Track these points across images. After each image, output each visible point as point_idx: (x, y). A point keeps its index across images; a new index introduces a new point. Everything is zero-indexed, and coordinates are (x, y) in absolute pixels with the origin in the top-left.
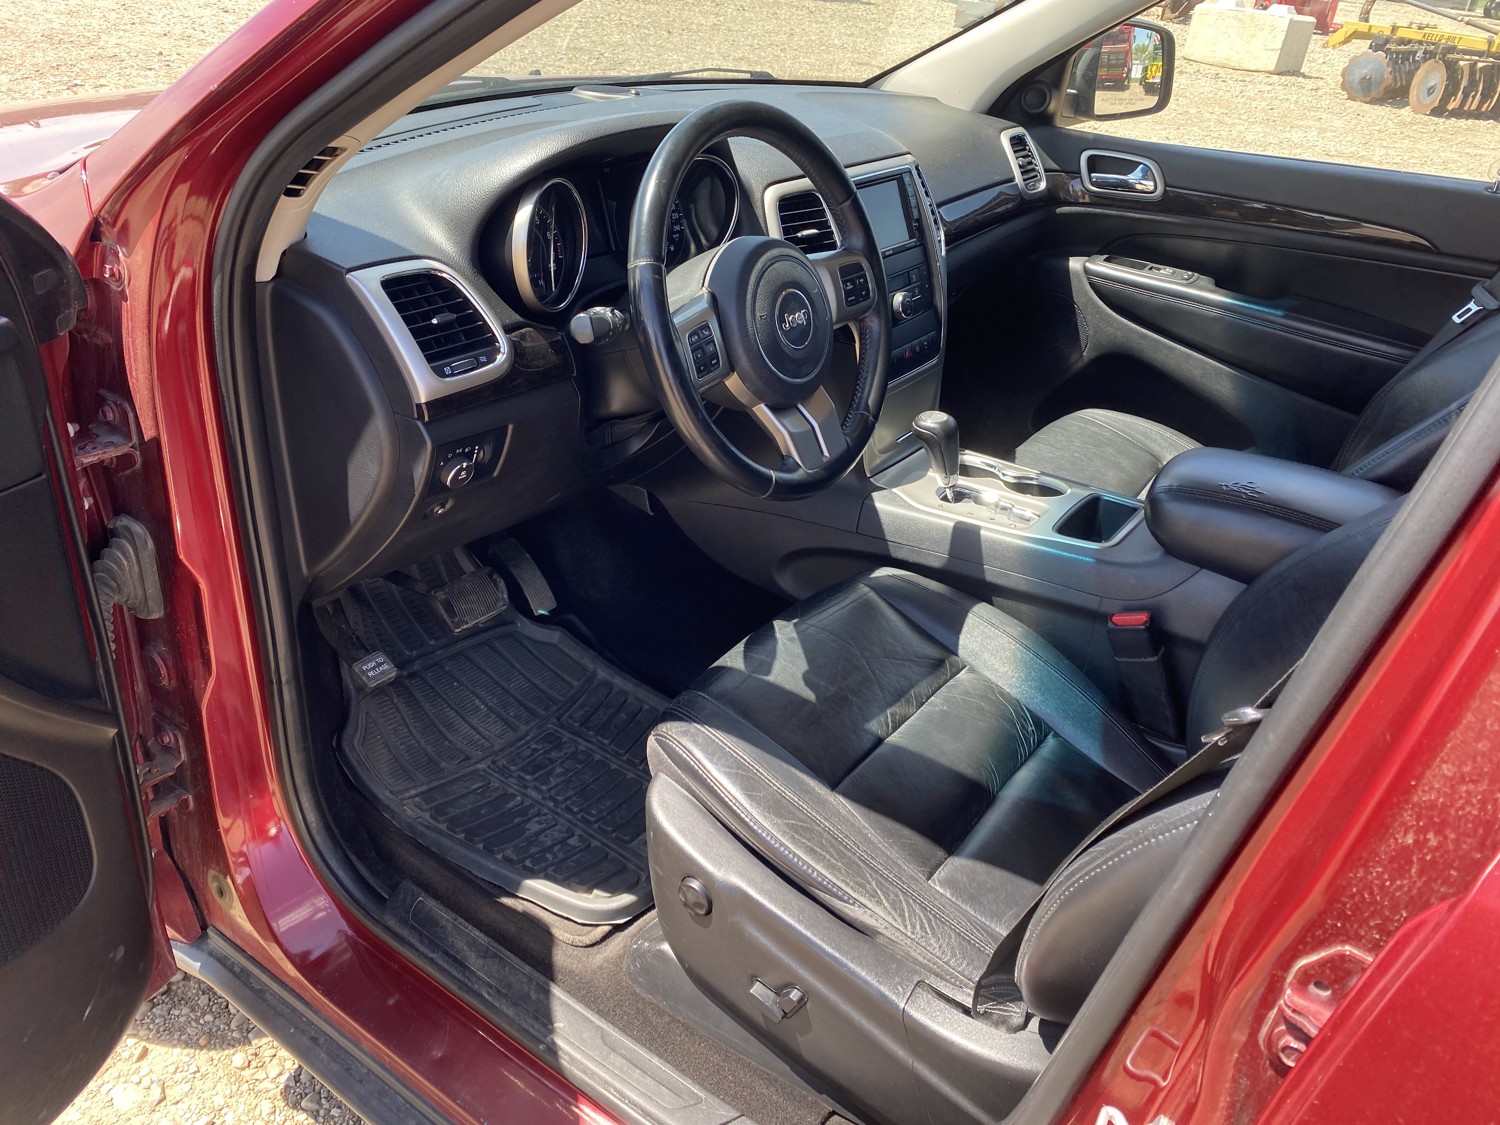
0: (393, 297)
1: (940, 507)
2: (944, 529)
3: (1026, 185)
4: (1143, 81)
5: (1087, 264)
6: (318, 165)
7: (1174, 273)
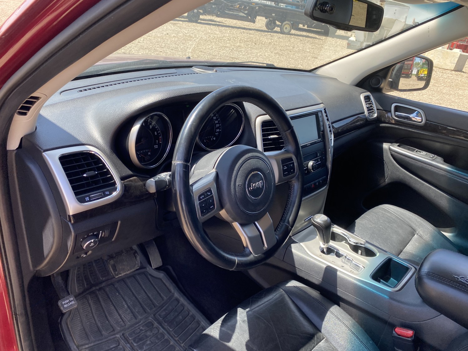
1: (320, 256)
2: (321, 268)
3: (369, 115)
4: (417, 75)
5: (391, 147)
6: (31, 103)
7: (426, 154)
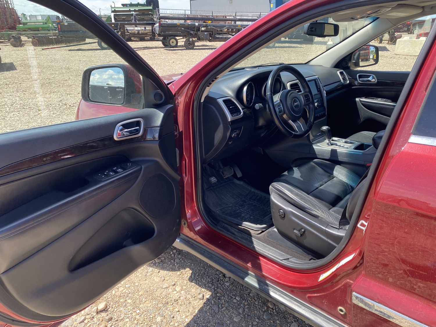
0: (225, 103)
1: (328, 146)
3: (344, 82)
5: (360, 99)
6: (213, 81)
7: (381, 99)
